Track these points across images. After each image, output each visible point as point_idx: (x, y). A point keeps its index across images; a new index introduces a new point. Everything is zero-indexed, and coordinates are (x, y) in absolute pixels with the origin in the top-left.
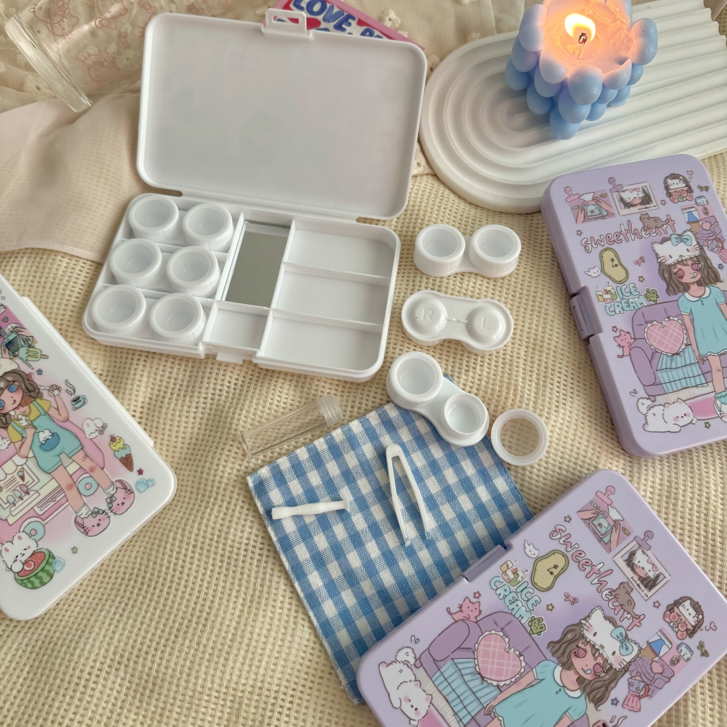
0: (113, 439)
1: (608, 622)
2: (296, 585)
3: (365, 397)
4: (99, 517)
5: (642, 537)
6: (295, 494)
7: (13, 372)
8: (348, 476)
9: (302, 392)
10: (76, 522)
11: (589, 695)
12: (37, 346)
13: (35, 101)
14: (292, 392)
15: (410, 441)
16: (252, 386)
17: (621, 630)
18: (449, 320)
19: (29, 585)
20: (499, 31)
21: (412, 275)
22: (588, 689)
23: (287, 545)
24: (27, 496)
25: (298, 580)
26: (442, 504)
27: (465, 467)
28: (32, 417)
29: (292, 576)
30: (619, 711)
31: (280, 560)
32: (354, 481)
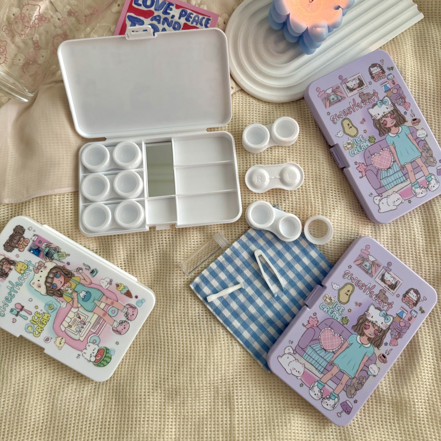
0: (118, 285)
1: (377, 310)
2: (228, 328)
3: (237, 228)
4: (124, 324)
5: (386, 266)
6: (215, 286)
7: (55, 268)
8: (239, 270)
9: (204, 233)
10: (113, 330)
11: (374, 344)
12: (62, 251)
14: (199, 235)
15: (265, 245)
16: (178, 237)
17: (384, 312)
18: (270, 179)
19: (102, 365)
22: (373, 342)
23: (218, 311)
24: (85, 326)
25: (228, 326)
26: (288, 271)
28: (73, 287)
29: (225, 325)
30: (388, 347)
31: (217, 319)
32: (242, 272)
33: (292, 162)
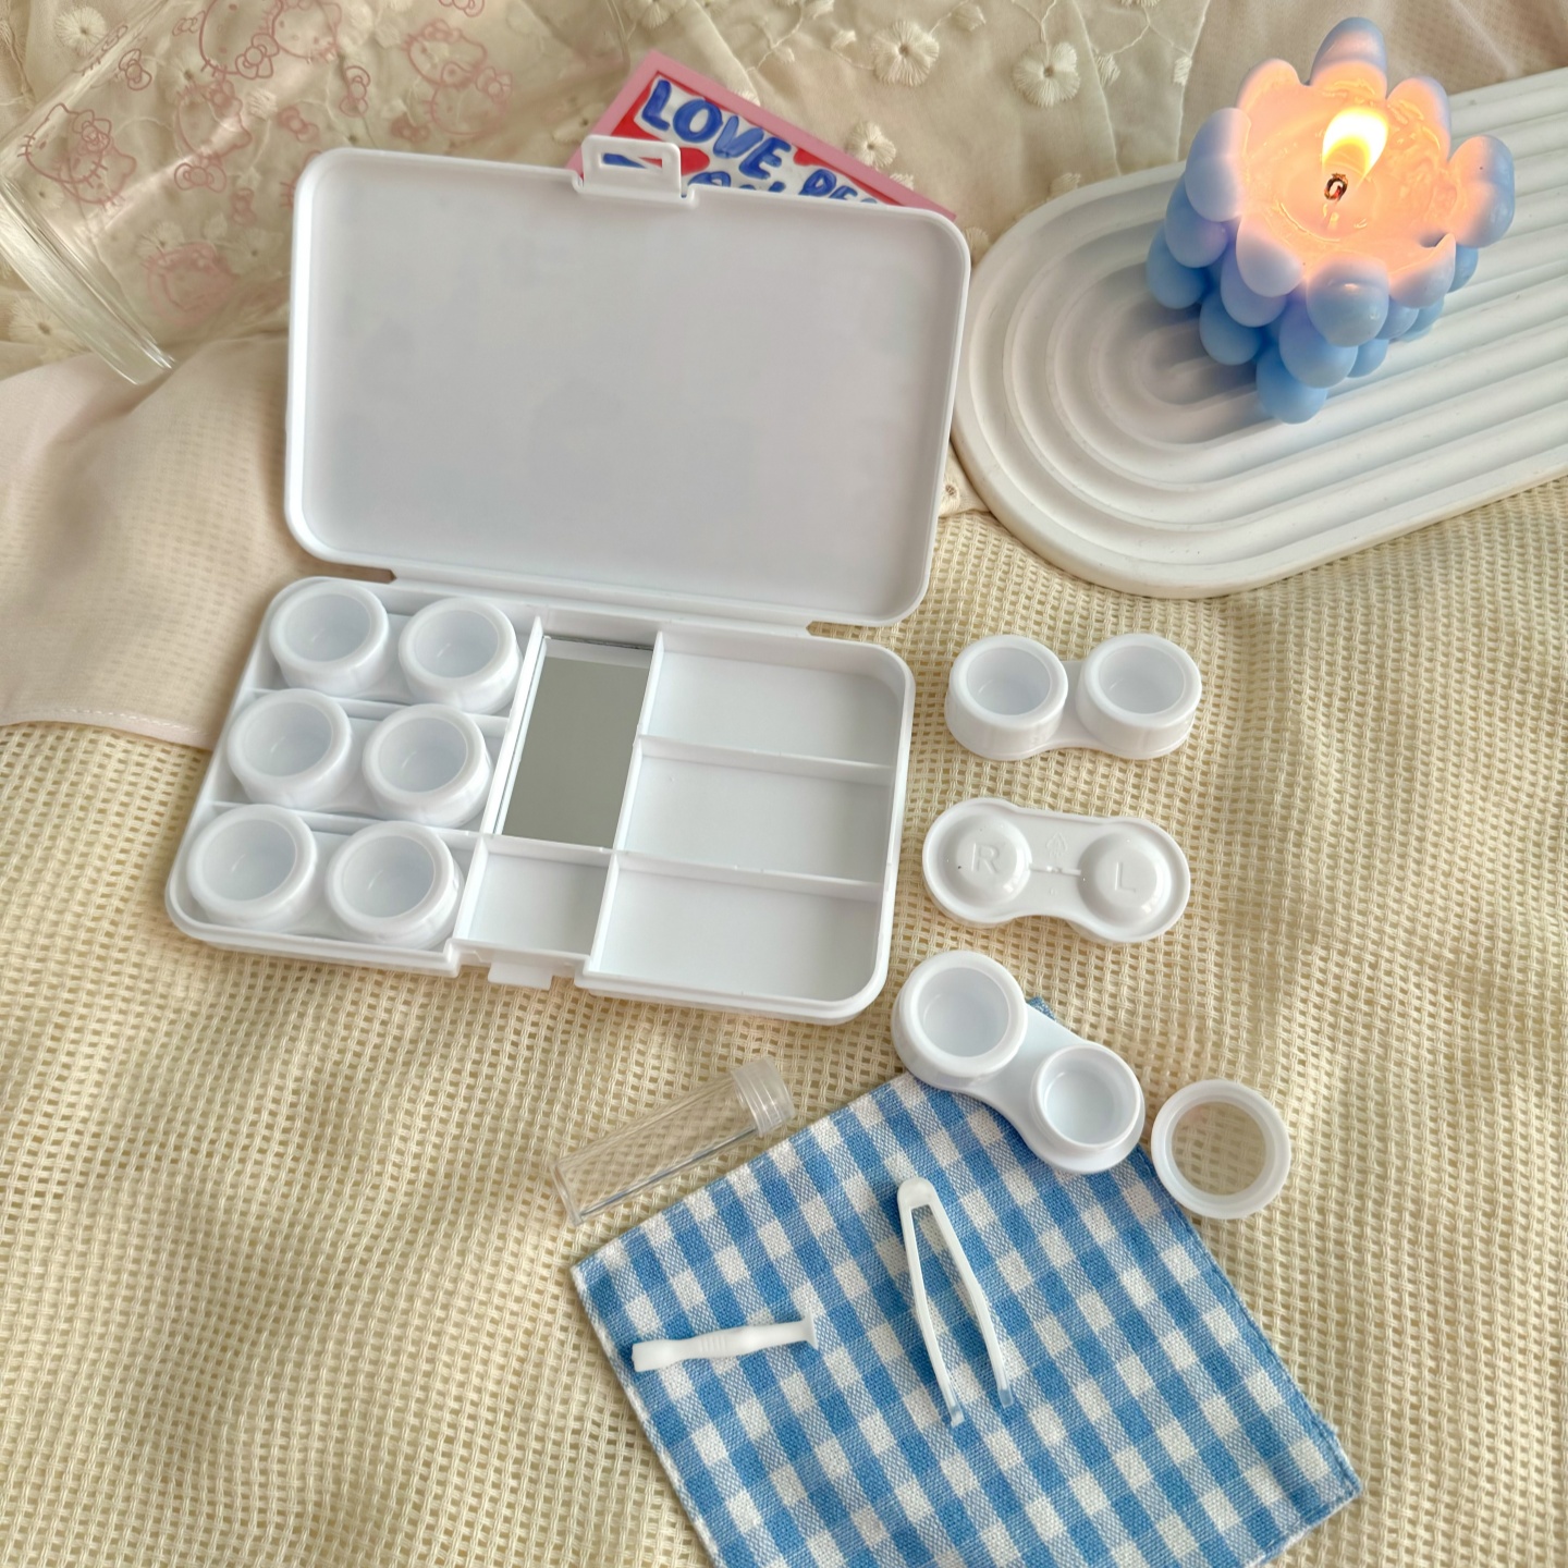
2: (700, 1523)
3: (844, 1060)
6: (686, 1306)
8: (810, 1256)
9: (692, 1051)
13: (38, 363)
14: (669, 1053)
15: (956, 1165)
16: (574, 1040)
18: (1036, 871)
20: (1127, 166)
21: (941, 757)
23: (674, 1432)
25: (704, 1511)
26: (1040, 1317)
27: (1090, 1225)
29: (690, 1504)
31: (660, 1467)
32: (826, 1267)
33: (1143, 819)
